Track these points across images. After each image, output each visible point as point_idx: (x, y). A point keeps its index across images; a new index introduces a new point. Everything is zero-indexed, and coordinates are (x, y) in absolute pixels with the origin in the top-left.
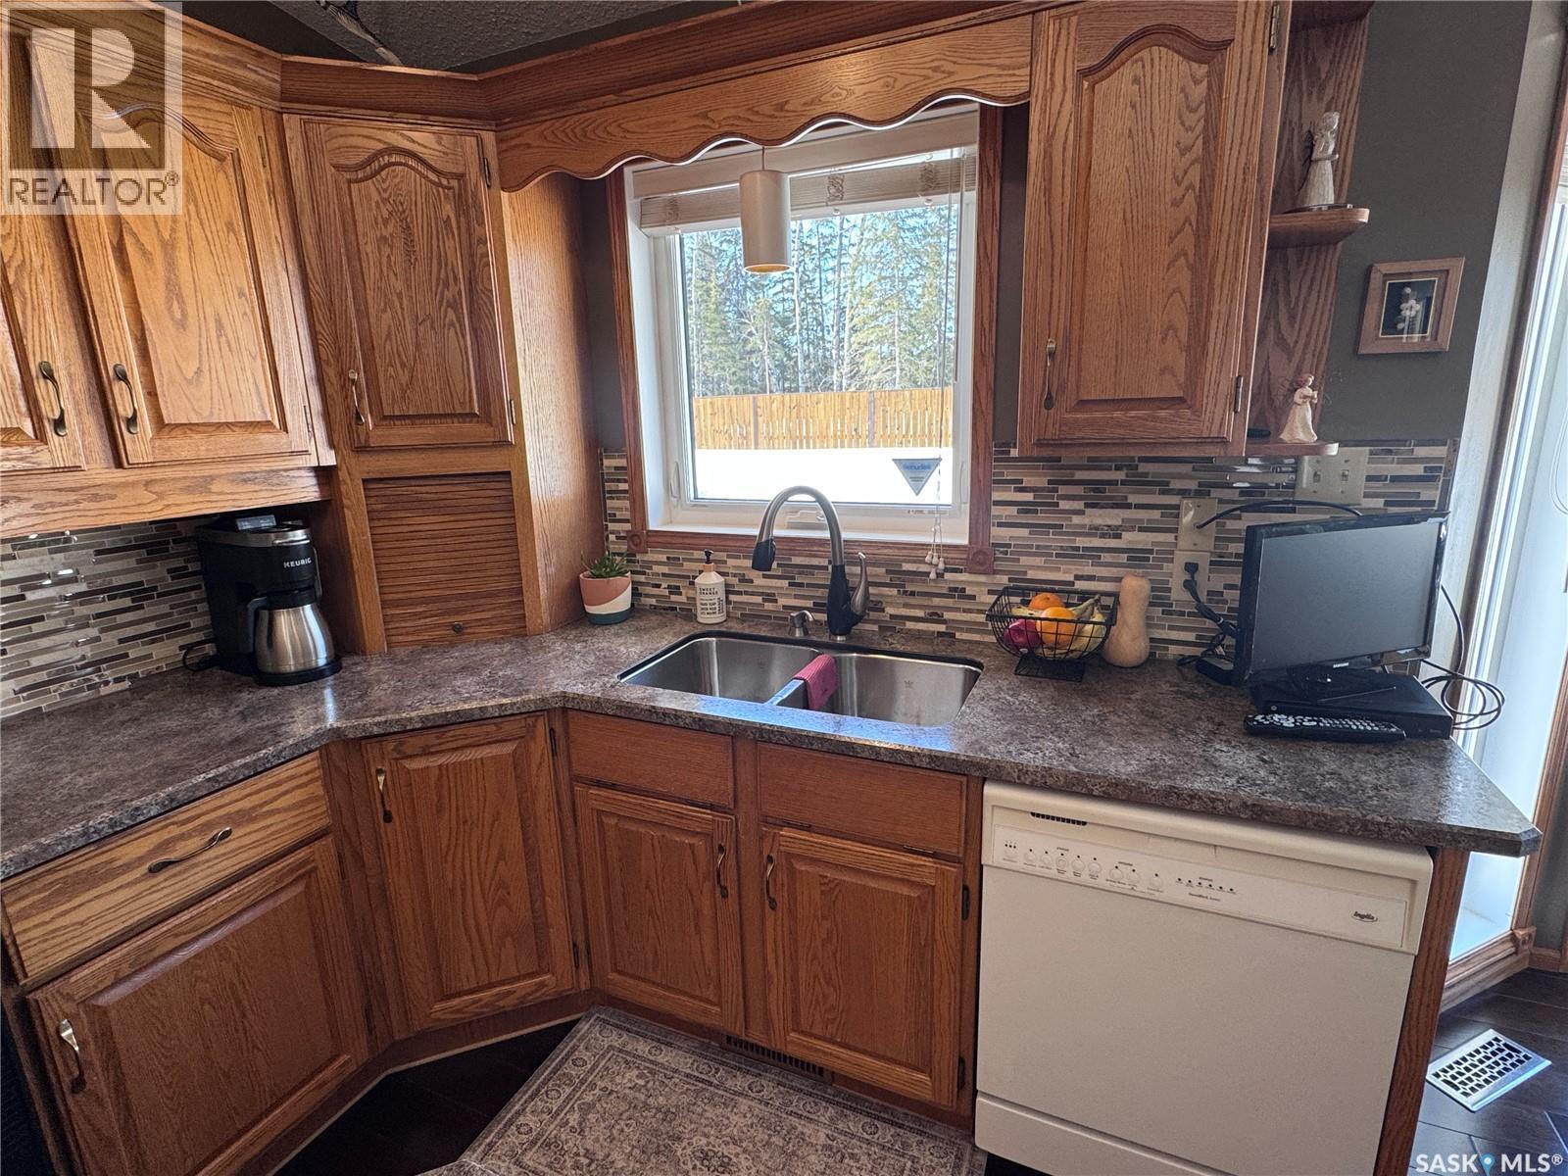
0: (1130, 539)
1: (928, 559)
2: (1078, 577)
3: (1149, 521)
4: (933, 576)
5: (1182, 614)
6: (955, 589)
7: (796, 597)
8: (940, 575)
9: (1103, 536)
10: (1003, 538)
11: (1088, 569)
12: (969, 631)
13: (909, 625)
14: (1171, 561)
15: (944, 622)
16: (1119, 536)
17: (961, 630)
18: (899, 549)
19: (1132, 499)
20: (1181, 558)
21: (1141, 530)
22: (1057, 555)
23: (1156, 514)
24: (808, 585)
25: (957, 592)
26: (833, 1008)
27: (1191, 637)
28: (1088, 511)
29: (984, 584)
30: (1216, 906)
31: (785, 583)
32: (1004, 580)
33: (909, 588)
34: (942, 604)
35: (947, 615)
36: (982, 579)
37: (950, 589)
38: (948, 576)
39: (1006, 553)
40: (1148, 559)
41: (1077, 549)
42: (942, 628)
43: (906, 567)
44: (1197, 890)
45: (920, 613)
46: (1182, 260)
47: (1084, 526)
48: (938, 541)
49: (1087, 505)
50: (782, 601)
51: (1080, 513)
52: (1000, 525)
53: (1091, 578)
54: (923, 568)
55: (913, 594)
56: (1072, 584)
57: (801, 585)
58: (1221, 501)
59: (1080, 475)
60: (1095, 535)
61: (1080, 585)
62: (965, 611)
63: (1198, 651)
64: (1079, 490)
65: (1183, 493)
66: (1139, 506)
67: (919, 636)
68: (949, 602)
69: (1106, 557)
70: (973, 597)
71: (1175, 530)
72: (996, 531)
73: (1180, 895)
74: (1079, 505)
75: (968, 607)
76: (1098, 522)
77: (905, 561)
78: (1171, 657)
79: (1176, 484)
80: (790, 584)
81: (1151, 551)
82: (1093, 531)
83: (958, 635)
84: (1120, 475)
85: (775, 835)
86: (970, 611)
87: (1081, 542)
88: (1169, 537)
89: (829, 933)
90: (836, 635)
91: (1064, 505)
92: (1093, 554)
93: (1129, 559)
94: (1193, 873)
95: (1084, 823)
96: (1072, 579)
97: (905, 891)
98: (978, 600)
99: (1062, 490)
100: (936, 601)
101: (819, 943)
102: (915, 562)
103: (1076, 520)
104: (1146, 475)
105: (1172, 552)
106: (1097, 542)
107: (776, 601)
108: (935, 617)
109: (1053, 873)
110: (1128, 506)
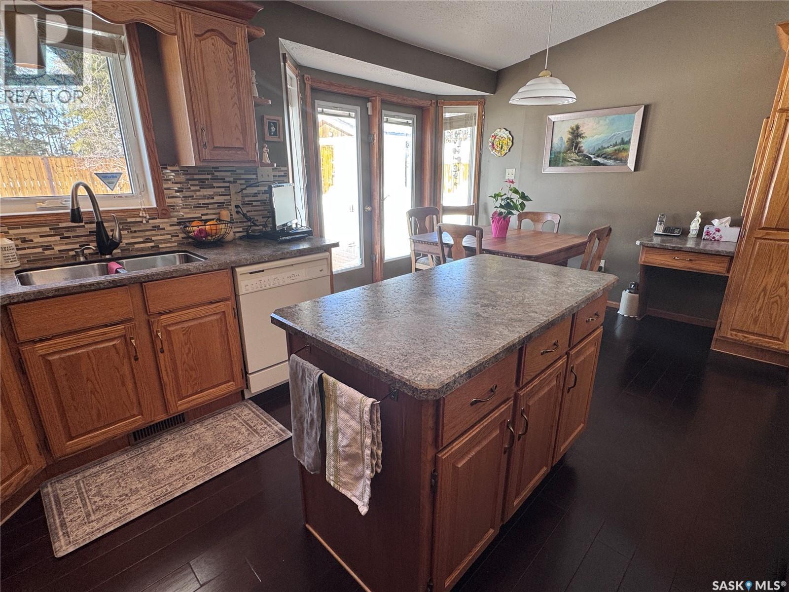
0: (217, 199)
1: (141, 215)
2: (202, 215)
3: (222, 192)
4: (144, 222)
5: (237, 222)
6: (155, 227)
7: (66, 244)
8: (147, 222)
9: (208, 199)
10: (172, 203)
11: (206, 212)
12: (165, 243)
13: (136, 246)
14: (231, 205)
15: (153, 241)
16: (213, 198)
17: (161, 243)
18: (123, 212)
19: (215, 185)
20: (233, 204)
21: (220, 195)
22: (194, 207)
23: (223, 190)
24: (73, 237)
25: (156, 228)
26: (195, 379)
27: (241, 229)
28: (201, 190)
29: (167, 223)
30: (297, 280)
31: (58, 238)
32: (175, 220)
33: (133, 229)
34: (150, 234)
35: (154, 238)
36: (166, 220)
37: (153, 227)
38: (150, 221)
39: (174, 209)
40: (223, 205)
41: (200, 204)
42: (152, 244)
43: (129, 220)
44: (292, 278)
45: (141, 240)
46: (236, 105)
47: (201, 196)
48: (143, 207)
49: (201, 188)
50: (57, 248)
51: (199, 191)
52: (169, 198)
53: (207, 214)
54: (139, 219)
55: (135, 232)
56: (201, 217)
57: (69, 237)
58: (241, 184)
59: (196, 177)
60: (205, 199)
61: (204, 218)
62: (161, 235)
63: (245, 234)
64: (197, 182)
65: (229, 182)
66: (218, 187)
67: (142, 249)
68: (154, 233)
69: (210, 206)
70: (164, 229)
71: (230, 195)
72: (168, 200)
73: (288, 281)
74: (198, 188)
75: (162, 233)
76: (205, 193)
77: (129, 218)
78: (237, 237)
79: (227, 179)
80: (61, 238)
81: (224, 203)
82: (204, 197)
83: (160, 246)
84: (209, 177)
85: (158, 321)
86: (164, 235)
87: (201, 202)
88: (228, 197)
89: (189, 349)
90: (106, 255)
91: (192, 188)
92: (206, 206)
93: (218, 206)
94: (290, 274)
95: (263, 271)
96: (200, 215)
97: (215, 317)
98: (166, 229)
99: (191, 182)
100: (148, 233)
101: (185, 356)
102: (134, 217)
103: (198, 193)
104: (217, 176)
105: (230, 202)
106: (206, 201)
107: (53, 249)
108: (148, 240)
109: (260, 289)
110: (214, 187)
